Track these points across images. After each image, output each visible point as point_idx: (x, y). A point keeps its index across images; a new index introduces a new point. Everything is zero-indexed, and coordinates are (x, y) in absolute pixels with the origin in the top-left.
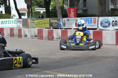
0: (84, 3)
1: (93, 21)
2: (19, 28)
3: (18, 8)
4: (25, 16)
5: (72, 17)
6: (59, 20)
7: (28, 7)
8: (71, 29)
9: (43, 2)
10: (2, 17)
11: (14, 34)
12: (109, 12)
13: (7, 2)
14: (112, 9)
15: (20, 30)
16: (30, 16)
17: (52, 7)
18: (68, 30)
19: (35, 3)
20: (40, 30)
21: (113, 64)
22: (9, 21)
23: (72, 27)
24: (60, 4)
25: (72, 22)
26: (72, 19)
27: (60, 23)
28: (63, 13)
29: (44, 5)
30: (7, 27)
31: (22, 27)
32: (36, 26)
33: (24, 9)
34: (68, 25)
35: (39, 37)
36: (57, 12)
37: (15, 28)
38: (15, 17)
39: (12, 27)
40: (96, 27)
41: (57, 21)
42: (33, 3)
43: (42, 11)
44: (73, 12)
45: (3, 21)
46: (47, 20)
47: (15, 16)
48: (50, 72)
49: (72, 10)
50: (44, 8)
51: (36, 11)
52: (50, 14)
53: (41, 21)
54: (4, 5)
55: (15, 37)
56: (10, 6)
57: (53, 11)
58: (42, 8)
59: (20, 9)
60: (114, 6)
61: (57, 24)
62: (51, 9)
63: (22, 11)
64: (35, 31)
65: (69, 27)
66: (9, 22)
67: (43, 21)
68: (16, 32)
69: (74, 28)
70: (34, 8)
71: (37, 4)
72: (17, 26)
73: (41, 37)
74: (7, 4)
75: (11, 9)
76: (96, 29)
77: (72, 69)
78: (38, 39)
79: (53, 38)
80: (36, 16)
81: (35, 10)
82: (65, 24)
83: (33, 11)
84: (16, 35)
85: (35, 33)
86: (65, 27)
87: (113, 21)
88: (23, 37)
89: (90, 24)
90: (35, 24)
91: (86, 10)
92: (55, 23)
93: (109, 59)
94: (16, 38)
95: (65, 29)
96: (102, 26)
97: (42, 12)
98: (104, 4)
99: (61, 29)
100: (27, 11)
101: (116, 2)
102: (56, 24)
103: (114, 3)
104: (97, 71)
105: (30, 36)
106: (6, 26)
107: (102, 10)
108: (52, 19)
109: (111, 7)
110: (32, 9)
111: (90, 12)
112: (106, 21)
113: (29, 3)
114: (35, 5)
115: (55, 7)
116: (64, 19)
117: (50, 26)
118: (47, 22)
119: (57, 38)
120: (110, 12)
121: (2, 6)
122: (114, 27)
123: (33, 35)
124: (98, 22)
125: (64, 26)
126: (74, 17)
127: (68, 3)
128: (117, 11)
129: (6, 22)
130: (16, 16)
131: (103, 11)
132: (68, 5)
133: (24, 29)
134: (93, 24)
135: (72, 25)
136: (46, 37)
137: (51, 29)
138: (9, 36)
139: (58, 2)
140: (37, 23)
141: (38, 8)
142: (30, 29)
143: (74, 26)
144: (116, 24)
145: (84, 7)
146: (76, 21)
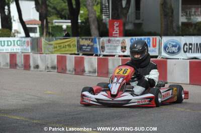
0: (136, 13)
1: (151, 43)
2: (25, 53)
3: (25, 19)
4: (36, 32)
5: (115, 35)
6: (93, 41)
7: (42, 18)
8: (114, 56)
11: (17, 63)
12: (178, 28)
13: (4, 9)
14: (183, 24)
15: (27, 57)
16: (45, 34)
17: (82, 18)
18: (109, 58)
19: (53, 11)
20: (62, 57)
21: (185, 117)
22: (8, 41)
23: (116, 52)
24: (95, 14)
25: (115, 44)
26: (116, 39)
27: (95, 46)
29: (68, 15)
30: (5, 51)
31: (30, 51)
32: (55, 51)
33: (35, 20)
34: (109, 49)
35: (60, 70)
36: (91, 28)
37: (18, 53)
38: (19, 35)
39: (12, 51)
40: (156, 54)
41: (90, 41)
42: (50, 11)
43: (65, 24)
44: (118, 28)
46: (74, 41)
47: (18, 32)
49: (116, 24)
50: (68, 19)
51: (54, 25)
52: (79, 30)
53: (63, 43)
55: (18, 68)
56: (10, 16)
57: (83, 24)
58: (66, 19)
59: (27, 21)
60: (186, 18)
61: (90, 48)
62: (81, 22)
63: (31, 24)
64: (53, 59)
65: (110, 52)
66: (8, 43)
67: (67, 42)
68: (20, 60)
69: (120, 54)
71: (56, 12)
72: (22, 49)
73: (63, 69)
74: (4, 12)
75: (12, 20)
76: (156, 57)
78: (58, 72)
79: (84, 71)
81: (52, 23)
82: (104, 47)
83: (50, 25)
84: (19, 65)
85: (52, 61)
86: (105, 53)
87: (186, 44)
88: (32, 68)
90: (53, 46)
91: (140, 25)
92: (87, 45)
94: (20, 71)
95: (104, 56)
96: (167, 51)
97: (64, 27)
98: (170, 14)
99: (97, 55)
100: (40, 25)
101: (190, 12)
102: (88, 47)
103: (187, 14)
105: (44, 68)
106: (3, 50)
107: (168, 24)
108: (82, 39)
109: (183, 19)
110: (49, 21)
111: (146, 28)
112: (174, 44)
113: (43, 10)
114: (53, 15)
115: (88, 18)
116: (102, 39)
117: (78, 51)
118: (73, 43)
119: (90, 72)
120: (180, 29)
122: (187, 54)
123: (49, 66)
124: (160, 44)
125: (103, 51)
126: (120, 36)
127: (109, 11)
128: (192, 26)
129: (3, 42)
130: (20, 33)
132: (109, 15)
133: (34, 55)
134: (151, 48)
135: (115, 49)
136: (72, 70)
137: (81, 55)
138: (9, 67)
139: (93, 11)
140: (55, 46)
141: (58, 19)
142: (45, 55)
143: (119, 51)
144: (190, 49)
145: (136, 19)
146: (123, 42)
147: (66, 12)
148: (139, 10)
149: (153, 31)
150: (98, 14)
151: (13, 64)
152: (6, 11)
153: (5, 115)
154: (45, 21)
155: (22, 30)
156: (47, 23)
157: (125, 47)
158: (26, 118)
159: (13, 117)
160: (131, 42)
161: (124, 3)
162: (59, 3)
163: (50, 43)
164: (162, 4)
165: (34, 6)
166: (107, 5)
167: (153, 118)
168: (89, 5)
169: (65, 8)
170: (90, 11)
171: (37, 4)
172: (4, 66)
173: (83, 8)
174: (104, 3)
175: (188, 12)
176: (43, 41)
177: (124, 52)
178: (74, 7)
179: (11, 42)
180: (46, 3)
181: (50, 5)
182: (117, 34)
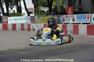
0: (79, 3)
1: (87, 17)
2: (28, 23)
3: (27, 8)
4: (33, 14)
5: (70, 14)
6: (59, 17)
7: (35, 7)
8: (69, 23)
9: (46, 2)
10: (15, 15)
13: (18, 3)
15: (29, 25)
16: (37, 14)
17: (54, 7)
18: (67, 24)
19: (41, 3)
22: (20, 18)
24: (60, 4)
25: (70, 18)
26: (70, 15)
27: (60, 19)
29: (47, 5)
30: (19, 23)
31: (30, 22)
32: (42, 22)
33: (32, 8)
34: (67, 20)
37: (24, 23)
38: (25, 15)
39: (22, 23)
40: (89, 22)
43: (46, 9)
44: (71, 10)
45: (15, 18)
47: (24, 14)
48: (52, 58)
49: (70, 9)
50: (47, 7)
51: (41, 10)
53: (45, 18)
54: (16, 5)
55: (25, 30)
56: (21, 7)
57: (54, 9)
58: (46, 7)
59: (29, 9)
61: (58, 20)
62: (53, 8)
63: (31, 10)
65: (68, 22)
67: (47, 18)
68: (26, 27)
69: (72, 23)
70: (40, 8)
71: (42, 4)
72: (26, 22)
74: (18, 5)
75: (22, 8)
76: (89, 23)
77: (70, 55)
80: (41, 14)
81: (40, 9)
82: (64, 20)
83: (39, 10)
84: (25, 29)
86: (65, 22)
88: (32, 30)
89: (84, 20)
90: (40, 20)
91: (81, 8)
92: (56, 19)
94: (26, 32)
95: (64, 24)
99: (61, 23)
100: (34, 10)
106: (18, 22)
108: (54, 16)
110: (38, 8)
111: (84, 10)
113: (36, 3)
114: (40, 5)
115: (57, 6)
116: (63, 16)
121: (14, 6)
124: (91, 17)
125: (64, 22)
126: (72, 14)
127: (66, 3)
129: (18, 19)
130: (25, 14)
132: (66, 5)
133: (32, 24)
134: (87, 19)
135: (70, 20)
138: (21, 30)
139: (59, 3)
140: (42, 20)
141: (43, 7)
142: (37, 24)
143: (71, 21)
145: (80, 6)
146: (73, 17)
148: (81, 2)
149: (87, 12)
150: (61, 4)
151: (23, 28)
154: (37, 8)
155: (26, 13)
157: (74, 19)
158: (29, 53)
159: (23, 53)
160: (77, 17)
163: (39, 18)
165: (32, 2)
168: (57, 0)
170: (58, 3)
172: (18, 30)
176: (36, 18)
177: (74, 21)
178: (50, 1)
179: (21, 18)
181: (39, 1)
182: (70, 13)
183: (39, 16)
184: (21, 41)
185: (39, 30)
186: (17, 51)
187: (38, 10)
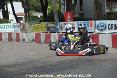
0: (80, 7)
1: (89, 24)
2: (16, 32)
3: (16, 12)
4: (23, 20)
6: (56, 24)
7: (26, 12)
11: (12, 38)
12: (105, 15)
13: (4, 7)
14: (108, 13)
15: (18, 35)
16: (28, 21)
17: (49, 11)
19: (33, 7)
20: (38, 34)
21: (110, 67)
22: (7, 26)
24: (57, 9)
26: (69, 23)
27: (57, 27)
28: (60, 17)
29: (41, 10)
30: (5, 32)
31: (19, 31)
32: (34, 31)
33: (22, 13)
35: (37, 41)
36: (54, 17)
37: (12, 32)
38: (13, 22)
39: (10, 31)
41: (54, 25)
42: (31, 8)
43: (40, 15)
44: (70, 16)
45: (1, 26)
46: (45, 24)
47: (12, 20)
49: (69, 14)
50: (41, 12)
52: (48, 18)
53: (38, 26)
55: (13, 41)
56: (8, 11)
57: (50, 14)
58: (40, 12)
59: (17, 14)
60: (109, 10)
61: (54, 28)
62: (48, 13)
63: (20, 16)
64: (33, 35)
67: (41, 25)
68: (14, 37)
70: (32, 13)
72: (15, 30)
73: (38, 41)
75: (9, 13)
76: (92, 32)
78: (36, 43)
81: (32, 15)
82: (62, 28)
83: (31, 16)
84: (14, 39)
85: (33, 37)
86: (63, 31)
87: (109, 25)
88: (21, 41)
90: (33, 28)
91: (83, 14)
92: (52, 27)
93: (105, 62)
94: (14, 43)
95: (62, 33)
96: (99, 29)
97: (39, 16)
98: (100, 8)
99: (58, 32)
100: (25, 16)
101: (111, 6)
103: (110, 7)
104: (94, 74)
105: (28, 40)
106: (4, 31)
107: (98, 13)
108: (50, 23)
109: (107, 10)
110: (30, 13)
111: (86, 16)
112: (103, 25)
113: (26, 7)
114: (32, 10)
115: (52, 11)
116: (61, 23)
117: (47, 31)
118: (44, 26)
120: (106, 16)
122: (110, 30)
123: (31, 39)
124: (95, 25)
125: (62, 30)
126: (71, 21)
127: (65, 7)
128: (113, 14)
129: (4, 27)
131: (99, 15)
132: (65, 9)
133: (22, 33)
134: (90, 27)
136: (44, 41)
137: (49, 33)
138: (7, 41)
139: (55, 6)
142: (28, 33)
144: (112, 27)
145: (81, 11)
146: (73, 25)
147: (40, 8)
148: (82, 6)
149: (90, 18)
151: (10, 39)
152: (5, 8)
153: (6, 69)
155: (15, 19)
156: (29, 14)
158: (18, 70)
159: (11, 70)
160: (78, 24)
161: (73, 2)
162: (36, 3)
163: (31, 26)
164: (95, 2)
165: (21, 5)
166: (63, 3)
167: (91, 68)
168: (53, 3)
169: (39, 5)
171: (23, 4)
172: (5, 40)
173: (50, 5)
174: (61, 2)
175: (110, 6)
176: (27, 26)
178: (44, 5)
180: (28, 3)
181: (30, 4)
182: (69, 20)
183: (30, 23)
184: (8, 54)
185: (30, 40)
186: (3, 67)
187: (29, 15)
